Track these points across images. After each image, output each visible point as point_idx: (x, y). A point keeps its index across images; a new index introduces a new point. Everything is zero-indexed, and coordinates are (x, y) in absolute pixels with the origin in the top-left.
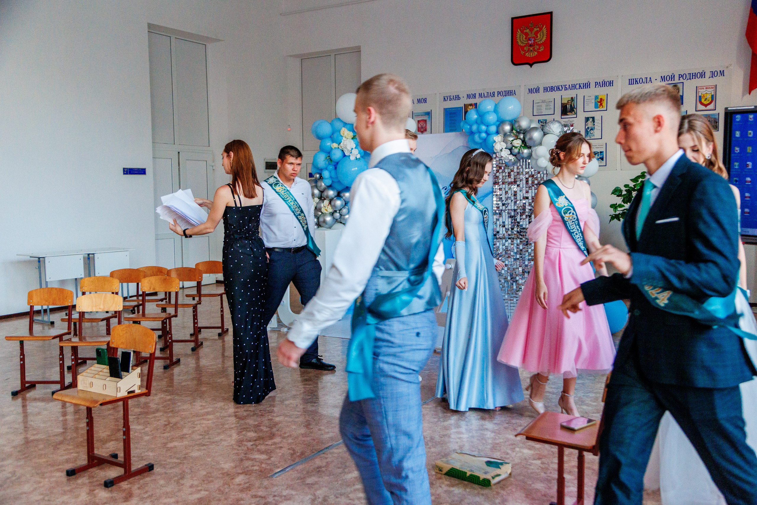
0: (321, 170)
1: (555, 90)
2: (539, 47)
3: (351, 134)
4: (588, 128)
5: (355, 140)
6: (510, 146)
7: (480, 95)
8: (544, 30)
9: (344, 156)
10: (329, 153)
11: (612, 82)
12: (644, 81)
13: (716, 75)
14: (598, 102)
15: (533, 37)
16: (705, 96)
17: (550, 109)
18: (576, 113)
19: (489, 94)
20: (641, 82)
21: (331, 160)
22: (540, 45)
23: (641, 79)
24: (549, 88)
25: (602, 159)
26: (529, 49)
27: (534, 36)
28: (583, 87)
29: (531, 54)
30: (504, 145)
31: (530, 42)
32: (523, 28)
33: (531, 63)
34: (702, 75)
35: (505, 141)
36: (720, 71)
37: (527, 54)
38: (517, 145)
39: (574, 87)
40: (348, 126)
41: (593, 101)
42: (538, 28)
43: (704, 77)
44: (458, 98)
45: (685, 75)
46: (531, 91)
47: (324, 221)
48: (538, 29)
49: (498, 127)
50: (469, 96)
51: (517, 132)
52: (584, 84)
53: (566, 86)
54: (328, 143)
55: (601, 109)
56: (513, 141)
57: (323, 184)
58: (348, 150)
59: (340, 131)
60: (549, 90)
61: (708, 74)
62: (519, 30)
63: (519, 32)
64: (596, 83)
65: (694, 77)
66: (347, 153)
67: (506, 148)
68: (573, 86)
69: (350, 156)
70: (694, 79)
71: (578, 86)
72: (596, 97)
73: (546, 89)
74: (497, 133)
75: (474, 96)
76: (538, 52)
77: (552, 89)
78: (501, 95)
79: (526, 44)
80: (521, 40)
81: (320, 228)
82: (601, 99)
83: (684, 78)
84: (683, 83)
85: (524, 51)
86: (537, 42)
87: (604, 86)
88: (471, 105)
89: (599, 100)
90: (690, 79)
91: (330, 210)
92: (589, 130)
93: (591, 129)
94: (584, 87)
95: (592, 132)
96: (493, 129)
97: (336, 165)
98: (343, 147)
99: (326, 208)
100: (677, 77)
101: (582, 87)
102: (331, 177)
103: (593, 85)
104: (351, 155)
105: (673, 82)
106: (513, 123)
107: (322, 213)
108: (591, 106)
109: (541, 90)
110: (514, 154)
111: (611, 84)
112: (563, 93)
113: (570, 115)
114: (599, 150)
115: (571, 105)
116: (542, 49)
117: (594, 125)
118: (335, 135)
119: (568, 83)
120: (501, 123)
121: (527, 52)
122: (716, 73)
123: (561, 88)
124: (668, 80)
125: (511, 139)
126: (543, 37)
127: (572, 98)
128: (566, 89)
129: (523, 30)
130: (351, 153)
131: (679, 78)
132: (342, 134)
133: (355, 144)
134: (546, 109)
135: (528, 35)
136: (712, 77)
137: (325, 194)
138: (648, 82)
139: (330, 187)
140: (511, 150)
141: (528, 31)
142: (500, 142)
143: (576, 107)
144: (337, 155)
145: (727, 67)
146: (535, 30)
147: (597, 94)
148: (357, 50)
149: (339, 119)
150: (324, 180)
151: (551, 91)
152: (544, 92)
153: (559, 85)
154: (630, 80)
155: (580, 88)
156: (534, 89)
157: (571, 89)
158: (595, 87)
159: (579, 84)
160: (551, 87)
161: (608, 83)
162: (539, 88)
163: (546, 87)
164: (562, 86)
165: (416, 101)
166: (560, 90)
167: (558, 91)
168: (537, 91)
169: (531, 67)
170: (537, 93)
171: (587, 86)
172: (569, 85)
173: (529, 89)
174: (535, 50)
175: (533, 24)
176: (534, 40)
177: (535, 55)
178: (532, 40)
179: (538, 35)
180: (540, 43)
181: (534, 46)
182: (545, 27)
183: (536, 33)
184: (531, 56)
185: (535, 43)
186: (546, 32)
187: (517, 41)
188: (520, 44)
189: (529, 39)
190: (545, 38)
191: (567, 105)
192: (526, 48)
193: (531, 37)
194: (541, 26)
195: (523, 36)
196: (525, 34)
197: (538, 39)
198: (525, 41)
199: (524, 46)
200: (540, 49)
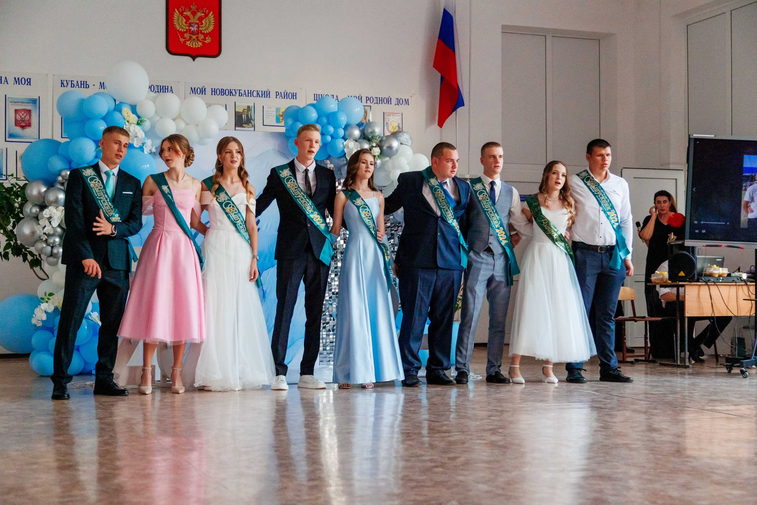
1: (227, 94)
2: (205, 37)
3: (135, 118)
8: (211, 16)
11: (295, 94)
13: (401, 103)
14: (280, 115)
15: (196, 23)
16: (392, 123)
18: (254, 126)
22: (206, 35)
24: (218, 91)
26: (191, 37)
27: (198, 22)
29: (194, 44)
31: (192, 29)
32: (182, 9)
33: (194, 55)
34: (389, 101)
36: (405, 99)
39: (250, 93)
41: (274, 114)
42: (203, 13)
43: (391, 104)
44: (84, 85)
45: (372, 99)
46: (194, 91)
48: (203, 14)
52: (263, 92)
53: (240, 91)
55: (282, 124)
60: (218, 93)
61: (394, 101)
62: (176, 10)
63: (176, 14)
64: (277, 94)
65: (381, 101)
70: (381, 104)
71: (255, 94)
72: (278, 110)
76: (203, 43)
77: (223, 92)
78: (152, 90)
79: (187, 30)
80: (180, 23)
82: (283, 113)
83: (372, 102)
84: (370, 106)
85: (184, 38)
86: (201, 31)
87: (286, 97)
90: (377, 103)
94: (263, 96)
100: (364, 99)
101: (261, 96)
103: (273, 95)
108: (271, 120)
109: (208, 91)
111: (295, 97)
112: (237, 98)
113: (246, 128)
115: (247, 116)
116: (208, 40)
119: (244, 88)
121: (188, 41)
122: (401, 100)
123: (234, 93)
126: (209, 25)
127: (248, 107)
128: (240, 95)
129: (183, 12)
131: (367, 100)
135: (189, 19)
136: (398, 104)
141: (188, 13)
143: (253, 118)
145: (411, 97)
146: (199, 14)
147: (278, 106)
151: (221, 95)
152: (212, 94)
153: (232, 89)
154: (316, 95)
155: (257, 97)
156: (199, 89)
157: (247, 95)
158: (276, 98)
159: (257, 91)
160: (222, 89)
161: (290, 94)
162: (205, 88)
163: (215, 89)
164: (236, 91)
165: (11, 81)
166: (233, 95)
167: (230, 95)
168: (202, 93)
169: (194, 61)
170: (202, 94)
171: (267, 96)
172: (245, 91)
173: (191, 88)
174: (198, 40)
175: (196, 6)
176: (198, 28)
177: (199, 46)
178: (195, 27)
179: (203, 22)
180: (205, 32)
181: (198, 34)
182: (211, 13)
183: (201, 19)
184: (194, 47)
185: (198, 32)
186: (214, 20)
187: (175, 23)
188: (178, 29)
189: (190, 25)
190: (213, 28)
191: (242, 115)
192: (187, 35)
193: (193, 23)
194: (207, 11)
195: (182, 19)
196: (184, 17)
197: (202, 27)
198: (185, 26)
199: (184, 32)
200: (205, 40)
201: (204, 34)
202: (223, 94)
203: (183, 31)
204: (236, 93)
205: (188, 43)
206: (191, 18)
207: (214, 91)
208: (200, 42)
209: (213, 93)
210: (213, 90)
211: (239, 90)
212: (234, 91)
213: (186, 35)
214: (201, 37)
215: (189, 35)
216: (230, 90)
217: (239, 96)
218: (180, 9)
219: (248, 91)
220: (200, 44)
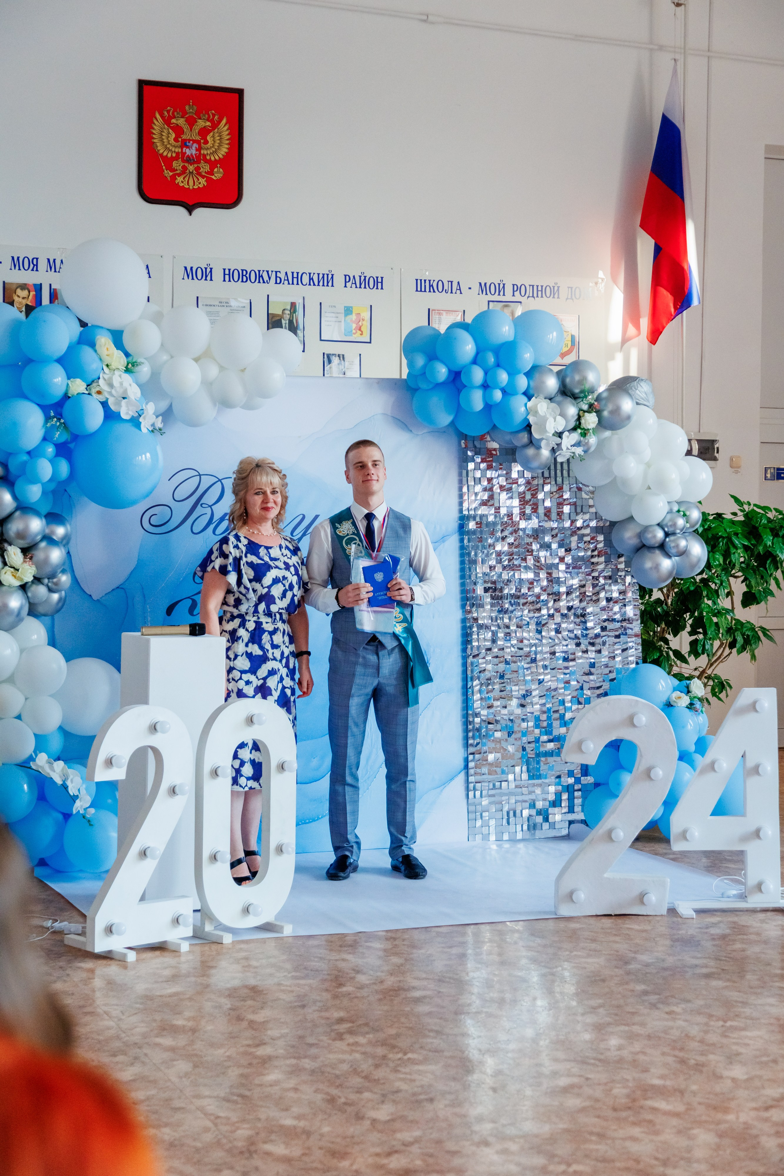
1: (253, 279)
2: (212, 169)
7: (51, 264)
8: (224, 127)
10: (58, 407)
11: (380, 280)
12: (446, 287)
13: (578, 296)
15: (194, 141)
18: (303, 342)
20: (440, 290)
22: (213, 164)
23: (440, 283)
24: (236, 273)
26: (185, 168)
27: (198, 138)
28: (319, 282)
29: (191, 181)
31: (188, 152)
32: (168, 112)
33: (190, 203)
34: (555, 292)
37: (179, 180)
39: (296, 278)
41: (341, 318)
42: (208, 120)
43: (558, 298)
46: (190, 273)
48: (208, 124)
50: (16, 263)
52: (321, 276)
53: (278, 273)
54: (58, 380)
55: (358, 337)
60: (236, 278)
61: (564, 293)
63: (158, 121)
64: (347, 279)
65: (540, 293)
66: (124, 413)
68: (295, 275)
69: (134, 420)
70: (540, 299)
71: (306, 279)
72: (348, 310)
73: (228, 275)
74: (530, 392)
75: (33, 264)
76: (209, 180)
77: (244, 276)
79: (178, 154)
80: (164, 141)
82: (358, 316)
83: (523, 293)
85: (172, 170)
86: (204, 156)
87: (363, 286)
88: (24, 287)
89: (353, 318)
90: (533, 296)
91: (26, 574)
94: (321, 283)
98: (106, 395)
99: (16, 569)
100: (509, 289)
101: (316, 283)
102: (52, 479)
103: (339, 280)
104: (141, 418)
105: (501, 298)
108: (336, 330)
109: (218, 274)
111: (380, 284)
112: (271, 288)
116: (218, 174)
117: (344, 373)
119: (285, 267)
121: (179, 175)
122: (578, 291)
123: (266, 278)
124: (493, 292)
126: (220, 145)
127: (293, 305)
128: (278, 281)
129: (170, 118)
131: (514, 291)
133: (138, 386)
135: (182, 132)
136: (571, 298)
138: (454, 291)
141: (181, 122)
143: (301, 325)
146: (201, 123)
147: (348, 303)
151: (242, 281)
152: (224, 280)
153: (262, 270)
154: (419, 282)
155: (310, 284)
156: (199, 271)
157: (291, 282)
158: (346, 286)
159: (310, 274)
160: (242, 270)
161: (371, 280)
162: (211, 269)
163: (229, 270)
164: (270, 273)
166: (264, 282)
167: (259, 282)
168: (206, 276)
169: (191, 215)
170: (206, 279)
171: (328, 282)
172: (286, 273)
173: (186, 268)
174: (199, 174)
175: (195, 108)
176: (199, 149)
177: (201, 186)
178: (194, 148)
179: (208, 138)
180: (213, 159)
181: (198, 162)
182: (224, 121)
183: (204, 133)
184: (191, 188)
185: (199, 158)
186: (229, 134)
187: (155, 141)
188: (161, 152)
189: (184, 144)
190: (226, 150)
191: (280, 321)
192: (177, 165)
193: (189, 140)
194: (216, 117)
195: (169, 133)
196: (172, 128)
197: (208, 149)
198: (174, 146)
199: (173, 159)
200: (213, 175)
201: (209, 162)
202: (245, 279)
203: (169, 155)
204: (270, 278)
206: (185, 130)
207: (229, 275)
208: (203, 177)
209: (227, 277)
210: (227, 272)
211: (276, 272)
212: (265, 273)
213: (175, 164)
214: (205, 168)
215: (182, 164)
216: (259, 271)
217: (276, 283)
218: (166, 113)
219: (293, 273)
220: (203, 182)
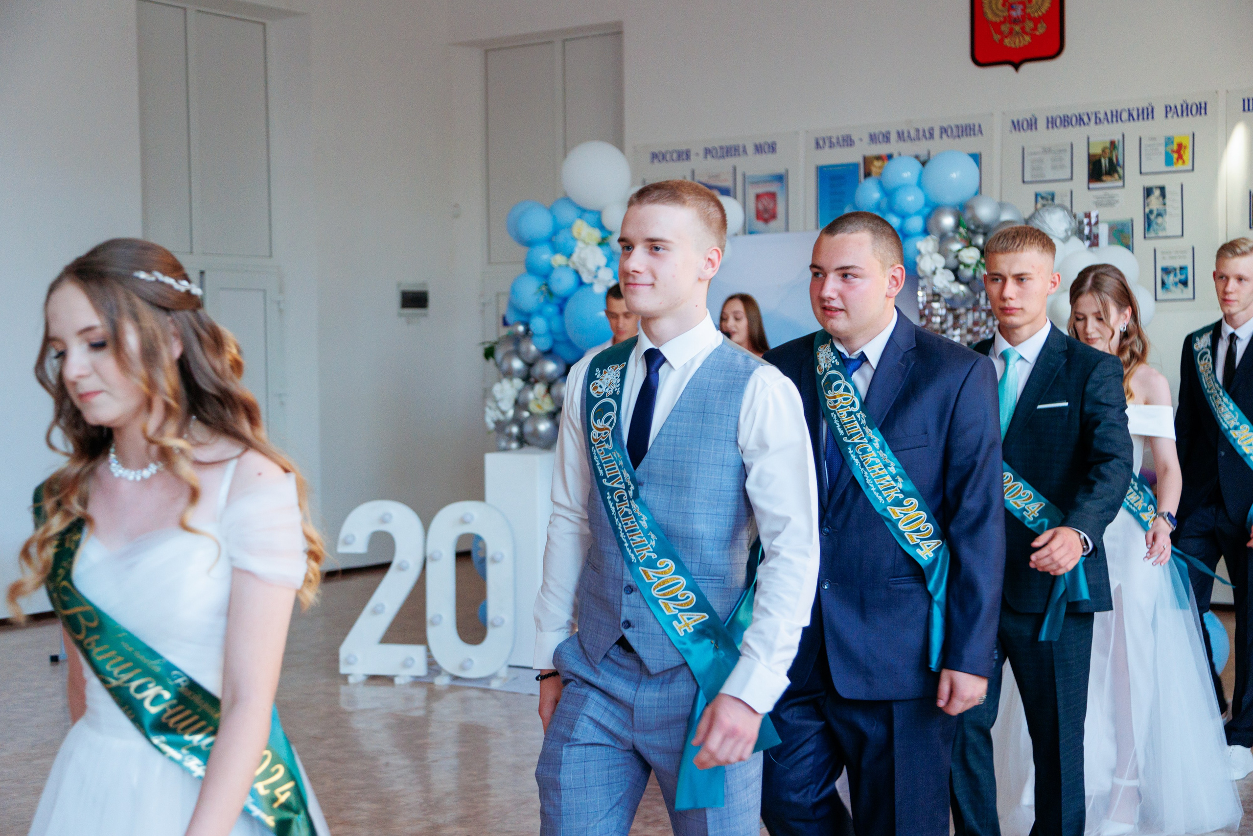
0: (529, 315)
1: (1074, 124)
2: (1036, 24)
3: (597, 234)
4: (1151, 212)
5: (605, 247)
6: (953, 263)
7: (900, 135)
9: (581, 283)
10: (545, 276)
11: (1203, 105)
14: (1173, 151)
15: (1020, 3)
17: (1062, 167)
18: (1122, 178)
19: (921, 133)
21: (550, 293)
22: (1036, 21)
24: (1058, 119)
25: (1185, 283)
26: (1011, 30)
28: (1138, 116)
29: (1017, 41)
30: (940, 261)
31: (1014, 14)
33: (1016, 60)
35: (942, 251)
38: (968, 261)
39: (1116, 116)
40: (588, 216)
41: (1162, 149)
44: (848, 141)
46: (1017, 126)
47: (536, 433)
49: (927, 219)
50: (873, 138)
51: (968, 229)
52: (1140, 110)
53: (1098, 115)
54: (544, 256)
55: (1179, 166)
56: (959, 251)
57: (533, 348)
58: (589, 271)
59: (570, 227)
60: (1058, 125)
64: (1168, 109)
66: (586, 278)
67: (945, 268)
69: (591, 285)
71: (1125, 116)
72: (1169, 141)
73: (1051, 123)
74: (926, 232)
75: (887, 138)
76: (1033, 37)
77: (1066, 121)
78: (949, 135)
79: (1005, 18)
80: (993, 8)
81: (526, 449)
82: (1180, 146)
85: (1001, 33)
86: (1029, 14)
87: (1185, 114)
88: (879, 158)
89: (1175, 147)
91: (548, 406)
92: (1152, 217)
93: (1159, 215)
94: (1141, 118)
95: (1160, 220)
96: (916, 223)
97: (562, 303)
98: (578, 265)
99: (540, 402)
101: (1136, 118)
102: (550, 332)
103: (1159, 112)
104: (595, 281)
106: (961, 211)
107: (531, 414)
108: (1156, 162)
109: (1042, 123)
110: (965, 280)
111: (1203, 111)
112: (1092, 130)
113: (1109, 183)
114: (1176, 264)
115: (1111, 160)
116: (1042, 29)
117: (1165, 204)
118: (561, 238)
119: (1104, 107)
120: (933, 210)
121: (1006, 37)
123: (1086, 119)
125: (956, 246)
126: (1043, 2)
127: (1113, 143)
128: (1098, 121)
130: (596, 277)
132: (575, 234)
133: (605, 255)
134: (1054, 168)
137: (537, 370)
139: (549, 354)
140: (955, 271)
142: (930, 254)
143: (1121, 162)
144: (563, 282)
147: (1169, 133)
148: (616, 32)
149: (567, 199)
150: (535, 339)
151: (1064, 127)
152: (1048, 128)
153: (1082, 113)
154: (1246, 101)
155: (1129, 120)
156: (1025, 122)
157: (1110, 121)
158: (1166, 117)
159: (1129, 110)
160: (1065, 116)
161: (1194, 107)
162: (1035, 119)
163: (1052, 118)
164: (1090, 115)
165: (750, 149)
166: (1084, 124)
167: (1080, 125)
168: (1031, 127)
169: (1017, 71)
170: (1031, 130)
171: (1147, 116)
172: (1106, 114)
173: (1013, 122)
174: (1025, 32)
176: (1024, 10)
177: (1026, 43)
178: (1019, 9)
180: (1036, 15)
181: (1024, 21)
184: (1017, 46)
185: (1026, 17)
187: (986, 9)
188: (990, 18)
189: (1010, 7)
190: (1049, 5)
191: (1099, 161)
192: (1005, 28)
193: (1015, 3)
197: (1031, 8)
198: (1003, 11)
199: (1001, 23)
200: (1037, 30)
201: (1033, 19)
202: (1066, 124)
203: (998, 20)
204: (1089, 119)
205: (1007, 42)
208: (1027, 34)
209: (1049, 125)
210: (1050, 120)
211: (1096, 114)
212: (1086, 115)
213: (1003, 27)
214: (1029, 25)
215: (1009, 26)
216: (1080, 114)
217: (1096, 124)
219: (1112, 111)
220: (1028, 39)
